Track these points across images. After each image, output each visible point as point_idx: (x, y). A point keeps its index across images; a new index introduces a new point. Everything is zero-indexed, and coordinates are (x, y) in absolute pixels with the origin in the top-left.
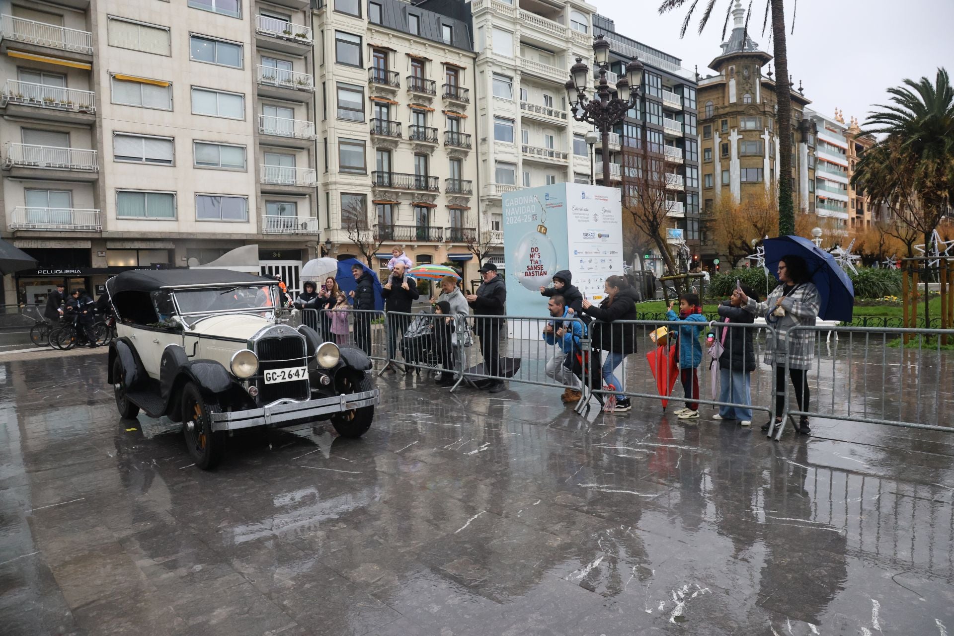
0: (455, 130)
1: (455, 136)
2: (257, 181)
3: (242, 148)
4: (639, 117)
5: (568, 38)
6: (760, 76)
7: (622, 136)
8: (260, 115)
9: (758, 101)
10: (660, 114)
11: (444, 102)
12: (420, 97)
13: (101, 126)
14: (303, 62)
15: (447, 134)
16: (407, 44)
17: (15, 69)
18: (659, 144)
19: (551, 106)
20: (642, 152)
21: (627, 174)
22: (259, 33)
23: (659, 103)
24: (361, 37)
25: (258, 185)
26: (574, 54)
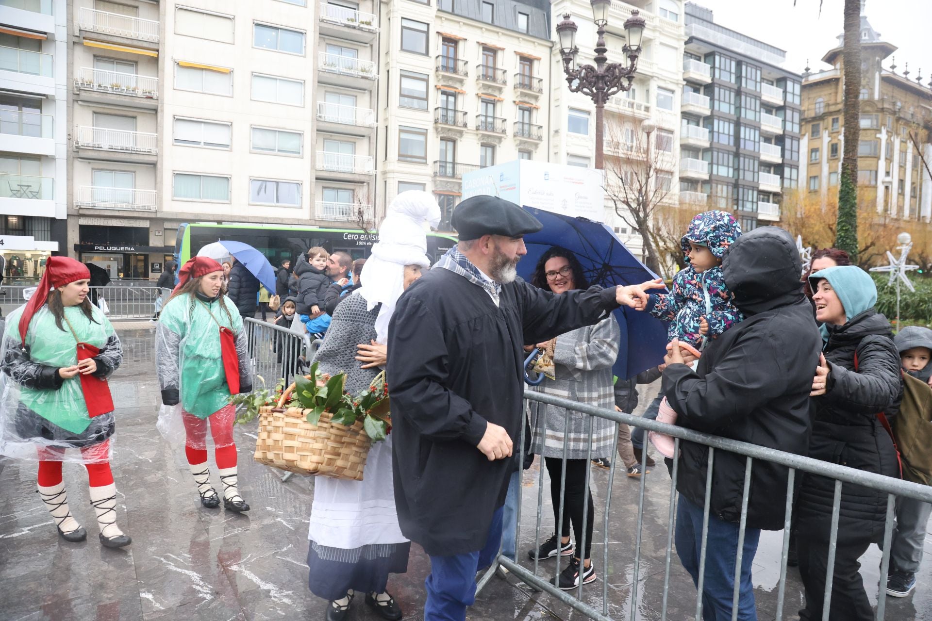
0: (526, 120)
1: (526, 127)
2: (313, 167)
3: (300, 134)
4: (733, 112)
5: (655, 27)
6: (880, 69)
7: (712, 132)
8: (319, 102)
9: (876, 97)
10: (758, 109)
11: (516, 92)
12: (490, 87)
13: (162, 111)
14: (369, 50)
15: (517, 125)
16: (478, 31)
17: (92, 57)
18: (754, 141)
19: (634, 98)
20: (734, 149)
21: (715, 172)
22: (322, 21)
23: (757, 97)
24: (428, 25)
25: (314, 171)
26: (661, 44)
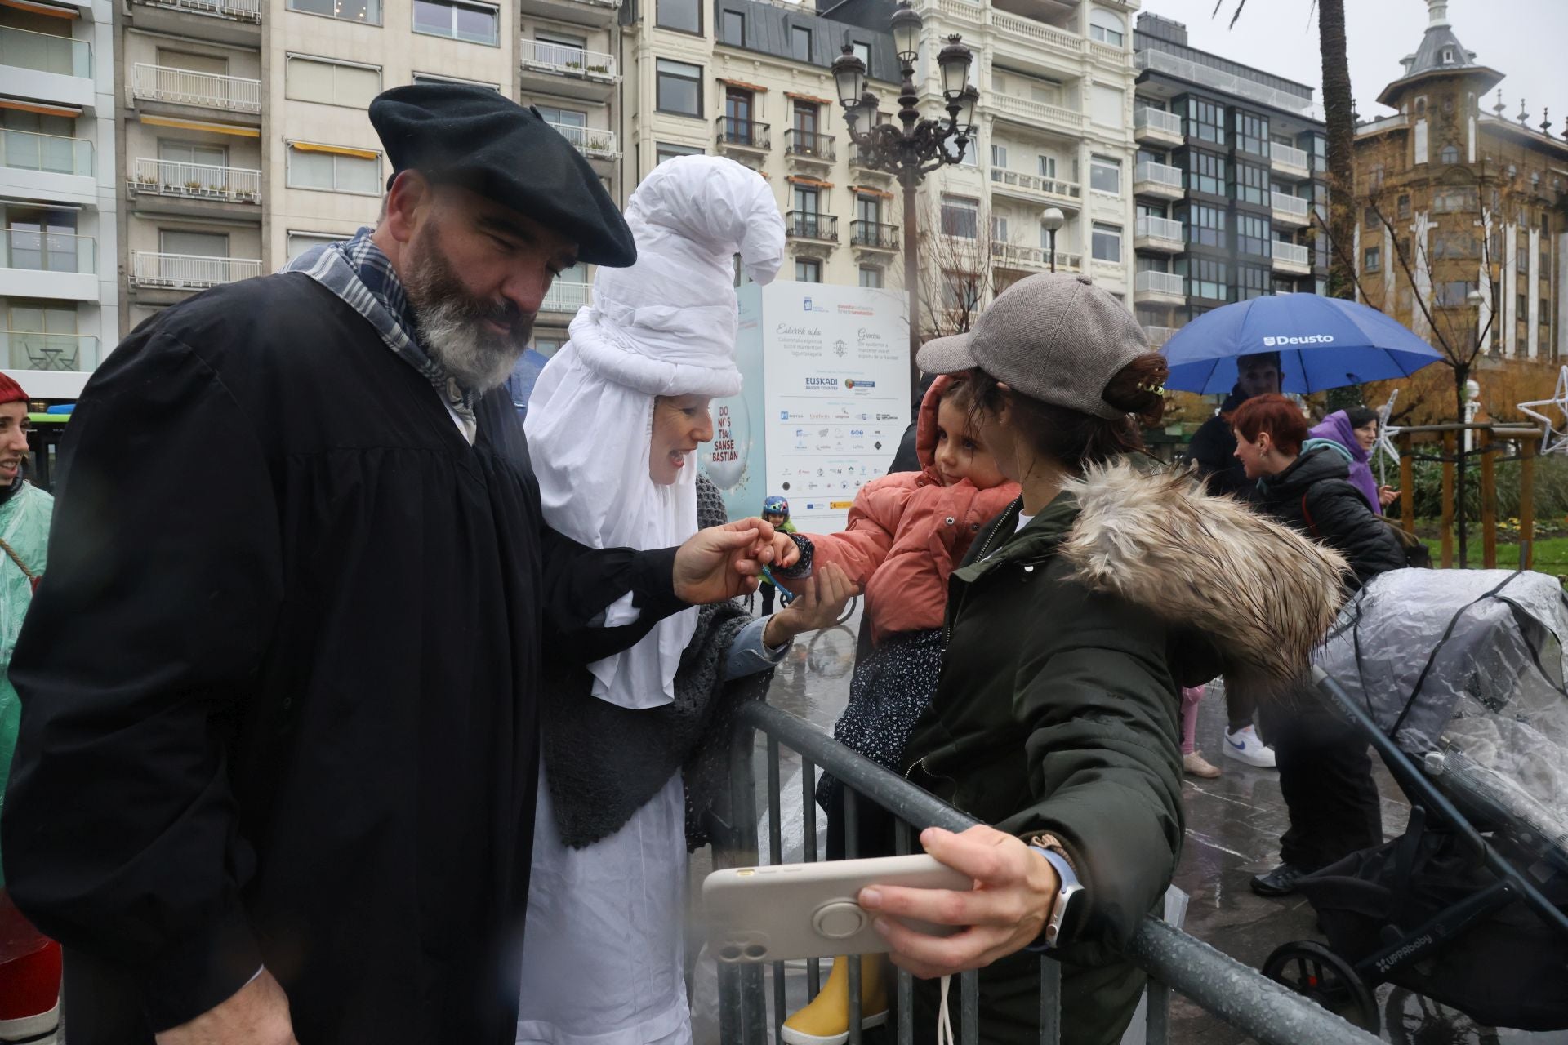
0: (871, 218)
1: (872, 229)
4: (1222, 192)
5: (1083, 56)
6: (1477, 112)
7: (1187, 226)
9: (1472, 158)
10: (1265, 186)
11: (852, 173)
12: (808, 165)
13: (269, 223)
14: (604, 112)
15: (857, 226)
16: (786, 76)
17: (154, 143)
18: (1262, 239)
19: (1053, 175)
20: (1227, 254)
21: (1195, 292)
22: (526, 68)
23: (1264, 165)
24: (701, 68)
26: (1096, 84)
